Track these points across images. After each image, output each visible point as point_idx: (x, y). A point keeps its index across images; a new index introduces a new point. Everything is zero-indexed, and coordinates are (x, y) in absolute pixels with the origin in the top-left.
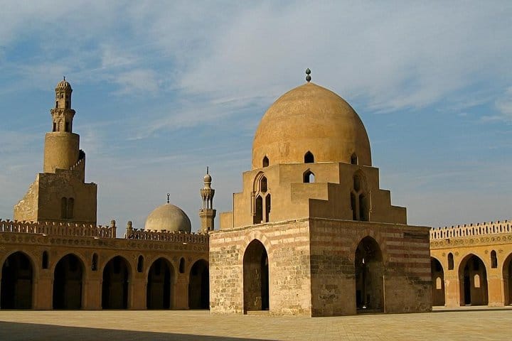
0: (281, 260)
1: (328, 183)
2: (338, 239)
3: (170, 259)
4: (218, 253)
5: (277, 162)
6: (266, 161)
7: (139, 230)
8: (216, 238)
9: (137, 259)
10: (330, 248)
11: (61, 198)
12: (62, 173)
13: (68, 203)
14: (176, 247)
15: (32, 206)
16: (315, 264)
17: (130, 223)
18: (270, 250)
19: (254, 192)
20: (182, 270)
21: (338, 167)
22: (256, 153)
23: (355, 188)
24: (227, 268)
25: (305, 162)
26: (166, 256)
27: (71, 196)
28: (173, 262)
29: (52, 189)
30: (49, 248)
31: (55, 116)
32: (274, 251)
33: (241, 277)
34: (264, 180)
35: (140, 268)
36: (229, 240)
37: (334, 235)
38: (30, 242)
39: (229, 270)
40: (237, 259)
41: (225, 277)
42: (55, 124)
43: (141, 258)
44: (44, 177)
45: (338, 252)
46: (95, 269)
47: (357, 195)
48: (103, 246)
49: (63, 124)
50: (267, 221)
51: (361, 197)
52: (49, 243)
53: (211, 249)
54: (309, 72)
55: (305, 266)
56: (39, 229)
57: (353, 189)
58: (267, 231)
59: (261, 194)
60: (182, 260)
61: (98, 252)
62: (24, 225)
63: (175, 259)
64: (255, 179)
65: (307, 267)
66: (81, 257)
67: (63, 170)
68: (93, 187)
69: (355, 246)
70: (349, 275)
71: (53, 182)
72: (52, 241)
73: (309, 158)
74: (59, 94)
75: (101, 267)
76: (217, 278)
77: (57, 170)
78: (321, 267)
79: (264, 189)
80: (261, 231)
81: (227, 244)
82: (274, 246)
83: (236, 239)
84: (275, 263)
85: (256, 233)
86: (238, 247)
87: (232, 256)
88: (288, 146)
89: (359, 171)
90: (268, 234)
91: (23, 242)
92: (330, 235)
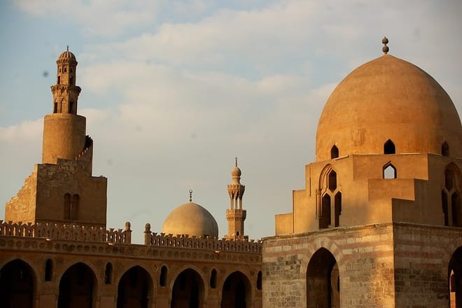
0: (356, 274)
1: (415, 179)
2: (428, 249)
3: (199, 271)
4: (274, 264)
5: (349, 153)
6: (335, 152)
7: (159, 234)
8: (272, 246)
9: (159, 270)
10: (418, 260)
11: (63, 194)
12: (65, 164)
13: (72, 200)
14: (207, 256)
15: (28, 205)
16: (400, 280)
17: (148, 227)
18: (342, 262)
19: (320, 190)
20: (213, 284)
21: (425, 160)
22: (321, 141)
23: (446, 186)
24: (285, 283)
25: (385, 153)
26: (193, 267)
27: (75, 193)
28: (202, 275)
29: (53, 183)
30: (54, 256)
31: (56, 94)
32: (346, 262)
33: (303, 293)
34: (333, 175)
35: (163, 282)
36: (288, 248)
37: (422, 244)
38: (31, 248)
39: (288, 286)
40: (298, 272)
41: (283, 294)
42: (56, 104)
43: (164, 270)
44: (43, 169)
45: (428, 265)
46: (108, 281)
47: (449, 194)
48: (119, 254)
49: (66, 104)
50: (337, 224)
51: (454, 196)
52: (54, 250)
53: (266, 259)
54: (386, 42)
55: (387, 282)
56: (38, 233)
57: (444, 187)
58: (338, 238)
59: (329, 192)
60: (214, 272)
61: (112, 261)
62: (19, 226)
63: (205, 270)
64: (321, 174)
65: (390, 283)
66: (91, 266)
67: (66, 161)
68: (102, 182)
69: (447, 258)
70: (441, 295)
71: (54, 175)
72: (58, 246)
73: (389, 148)
74: (61, 67)
75: (116, 280)
76: (272, 294)
77: (59, 160)
78: (408, 283)
79: (333, 185)
80: (329, 237)
81: (285, 253)
82: (346, 257)
83: (297, 247)
84: (349, 278)
85: (323, 241)
86: (300, 257)
87: (292, 268)
88: (363, 133)
89: (452, 163)
90: (338, 242)
91: (22, 248)
92: (417, 243)
